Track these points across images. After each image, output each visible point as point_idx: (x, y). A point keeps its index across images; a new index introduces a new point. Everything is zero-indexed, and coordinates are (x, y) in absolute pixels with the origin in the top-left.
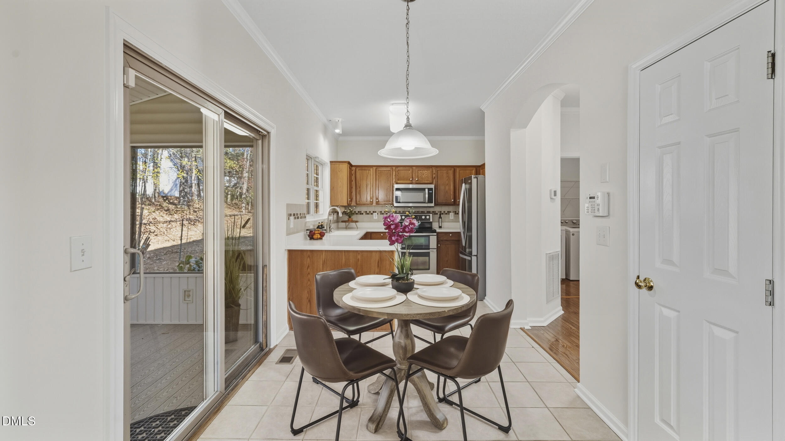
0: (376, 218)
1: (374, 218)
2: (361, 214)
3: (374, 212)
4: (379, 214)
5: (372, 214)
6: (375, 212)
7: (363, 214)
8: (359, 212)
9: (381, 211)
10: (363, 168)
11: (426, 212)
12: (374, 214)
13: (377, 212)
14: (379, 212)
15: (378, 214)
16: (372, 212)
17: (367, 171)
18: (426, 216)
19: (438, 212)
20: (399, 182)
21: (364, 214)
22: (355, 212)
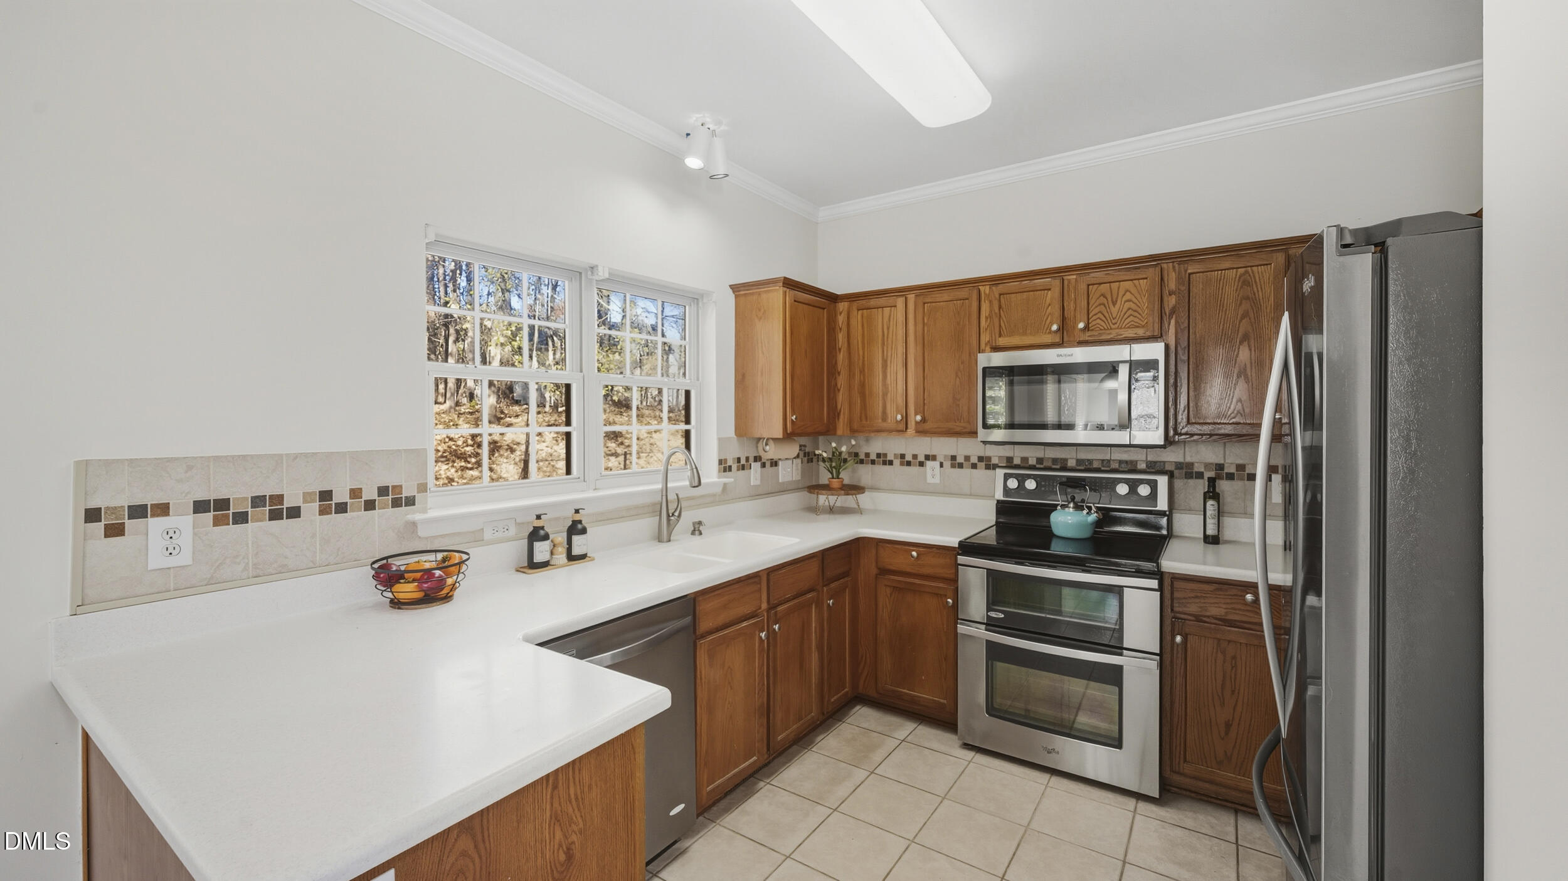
0: (937, 480)
1: (930, 480)
2: (884, 463)
3: (927, 457)
4: (947, 464)
5: (921, 464)
6: (934, 458)
7: (891, 463)
8: (879, 455)
9: (954, 454)
10: (873, 302)
11: (1142, 466)
12: (929, 464)
13: (938, 458)
14: (946, 456)
15: (941, 465)
16: (921, 458)
17: (887, 310)
18: (1133, 485)
19: (1207, 466)
20: (1002, 342)
21: (897, 462)
22: (867, 455)
